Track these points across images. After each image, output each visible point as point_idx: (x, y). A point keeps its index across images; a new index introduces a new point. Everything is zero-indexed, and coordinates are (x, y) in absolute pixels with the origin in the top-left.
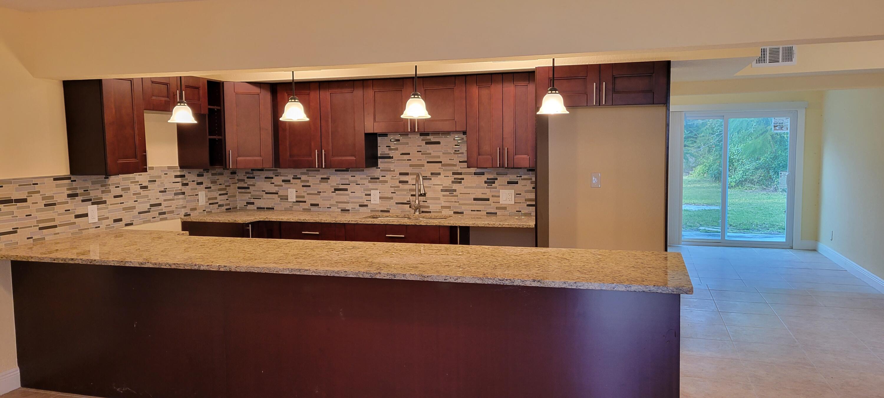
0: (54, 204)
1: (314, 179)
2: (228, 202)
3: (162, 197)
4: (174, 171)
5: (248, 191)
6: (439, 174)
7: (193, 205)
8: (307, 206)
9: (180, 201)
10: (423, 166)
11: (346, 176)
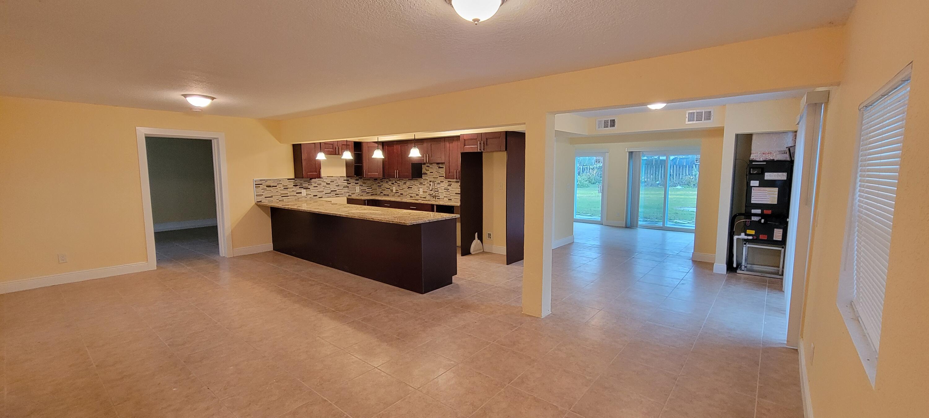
0: (288, 188)
1: (401, 183)
2: (372, 192)
3: (337, 188)
4: (343, 178)
5: (381, 187)
6: (443, 182)
7: (353, 192)
8: (399, 194)
9: (346, 190)
10: (438, 178)
11: (412, 182)
